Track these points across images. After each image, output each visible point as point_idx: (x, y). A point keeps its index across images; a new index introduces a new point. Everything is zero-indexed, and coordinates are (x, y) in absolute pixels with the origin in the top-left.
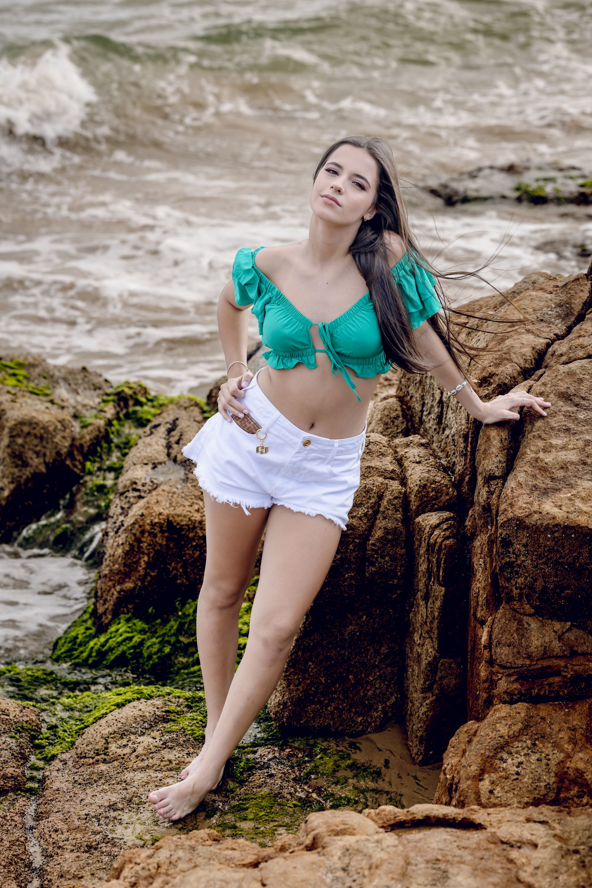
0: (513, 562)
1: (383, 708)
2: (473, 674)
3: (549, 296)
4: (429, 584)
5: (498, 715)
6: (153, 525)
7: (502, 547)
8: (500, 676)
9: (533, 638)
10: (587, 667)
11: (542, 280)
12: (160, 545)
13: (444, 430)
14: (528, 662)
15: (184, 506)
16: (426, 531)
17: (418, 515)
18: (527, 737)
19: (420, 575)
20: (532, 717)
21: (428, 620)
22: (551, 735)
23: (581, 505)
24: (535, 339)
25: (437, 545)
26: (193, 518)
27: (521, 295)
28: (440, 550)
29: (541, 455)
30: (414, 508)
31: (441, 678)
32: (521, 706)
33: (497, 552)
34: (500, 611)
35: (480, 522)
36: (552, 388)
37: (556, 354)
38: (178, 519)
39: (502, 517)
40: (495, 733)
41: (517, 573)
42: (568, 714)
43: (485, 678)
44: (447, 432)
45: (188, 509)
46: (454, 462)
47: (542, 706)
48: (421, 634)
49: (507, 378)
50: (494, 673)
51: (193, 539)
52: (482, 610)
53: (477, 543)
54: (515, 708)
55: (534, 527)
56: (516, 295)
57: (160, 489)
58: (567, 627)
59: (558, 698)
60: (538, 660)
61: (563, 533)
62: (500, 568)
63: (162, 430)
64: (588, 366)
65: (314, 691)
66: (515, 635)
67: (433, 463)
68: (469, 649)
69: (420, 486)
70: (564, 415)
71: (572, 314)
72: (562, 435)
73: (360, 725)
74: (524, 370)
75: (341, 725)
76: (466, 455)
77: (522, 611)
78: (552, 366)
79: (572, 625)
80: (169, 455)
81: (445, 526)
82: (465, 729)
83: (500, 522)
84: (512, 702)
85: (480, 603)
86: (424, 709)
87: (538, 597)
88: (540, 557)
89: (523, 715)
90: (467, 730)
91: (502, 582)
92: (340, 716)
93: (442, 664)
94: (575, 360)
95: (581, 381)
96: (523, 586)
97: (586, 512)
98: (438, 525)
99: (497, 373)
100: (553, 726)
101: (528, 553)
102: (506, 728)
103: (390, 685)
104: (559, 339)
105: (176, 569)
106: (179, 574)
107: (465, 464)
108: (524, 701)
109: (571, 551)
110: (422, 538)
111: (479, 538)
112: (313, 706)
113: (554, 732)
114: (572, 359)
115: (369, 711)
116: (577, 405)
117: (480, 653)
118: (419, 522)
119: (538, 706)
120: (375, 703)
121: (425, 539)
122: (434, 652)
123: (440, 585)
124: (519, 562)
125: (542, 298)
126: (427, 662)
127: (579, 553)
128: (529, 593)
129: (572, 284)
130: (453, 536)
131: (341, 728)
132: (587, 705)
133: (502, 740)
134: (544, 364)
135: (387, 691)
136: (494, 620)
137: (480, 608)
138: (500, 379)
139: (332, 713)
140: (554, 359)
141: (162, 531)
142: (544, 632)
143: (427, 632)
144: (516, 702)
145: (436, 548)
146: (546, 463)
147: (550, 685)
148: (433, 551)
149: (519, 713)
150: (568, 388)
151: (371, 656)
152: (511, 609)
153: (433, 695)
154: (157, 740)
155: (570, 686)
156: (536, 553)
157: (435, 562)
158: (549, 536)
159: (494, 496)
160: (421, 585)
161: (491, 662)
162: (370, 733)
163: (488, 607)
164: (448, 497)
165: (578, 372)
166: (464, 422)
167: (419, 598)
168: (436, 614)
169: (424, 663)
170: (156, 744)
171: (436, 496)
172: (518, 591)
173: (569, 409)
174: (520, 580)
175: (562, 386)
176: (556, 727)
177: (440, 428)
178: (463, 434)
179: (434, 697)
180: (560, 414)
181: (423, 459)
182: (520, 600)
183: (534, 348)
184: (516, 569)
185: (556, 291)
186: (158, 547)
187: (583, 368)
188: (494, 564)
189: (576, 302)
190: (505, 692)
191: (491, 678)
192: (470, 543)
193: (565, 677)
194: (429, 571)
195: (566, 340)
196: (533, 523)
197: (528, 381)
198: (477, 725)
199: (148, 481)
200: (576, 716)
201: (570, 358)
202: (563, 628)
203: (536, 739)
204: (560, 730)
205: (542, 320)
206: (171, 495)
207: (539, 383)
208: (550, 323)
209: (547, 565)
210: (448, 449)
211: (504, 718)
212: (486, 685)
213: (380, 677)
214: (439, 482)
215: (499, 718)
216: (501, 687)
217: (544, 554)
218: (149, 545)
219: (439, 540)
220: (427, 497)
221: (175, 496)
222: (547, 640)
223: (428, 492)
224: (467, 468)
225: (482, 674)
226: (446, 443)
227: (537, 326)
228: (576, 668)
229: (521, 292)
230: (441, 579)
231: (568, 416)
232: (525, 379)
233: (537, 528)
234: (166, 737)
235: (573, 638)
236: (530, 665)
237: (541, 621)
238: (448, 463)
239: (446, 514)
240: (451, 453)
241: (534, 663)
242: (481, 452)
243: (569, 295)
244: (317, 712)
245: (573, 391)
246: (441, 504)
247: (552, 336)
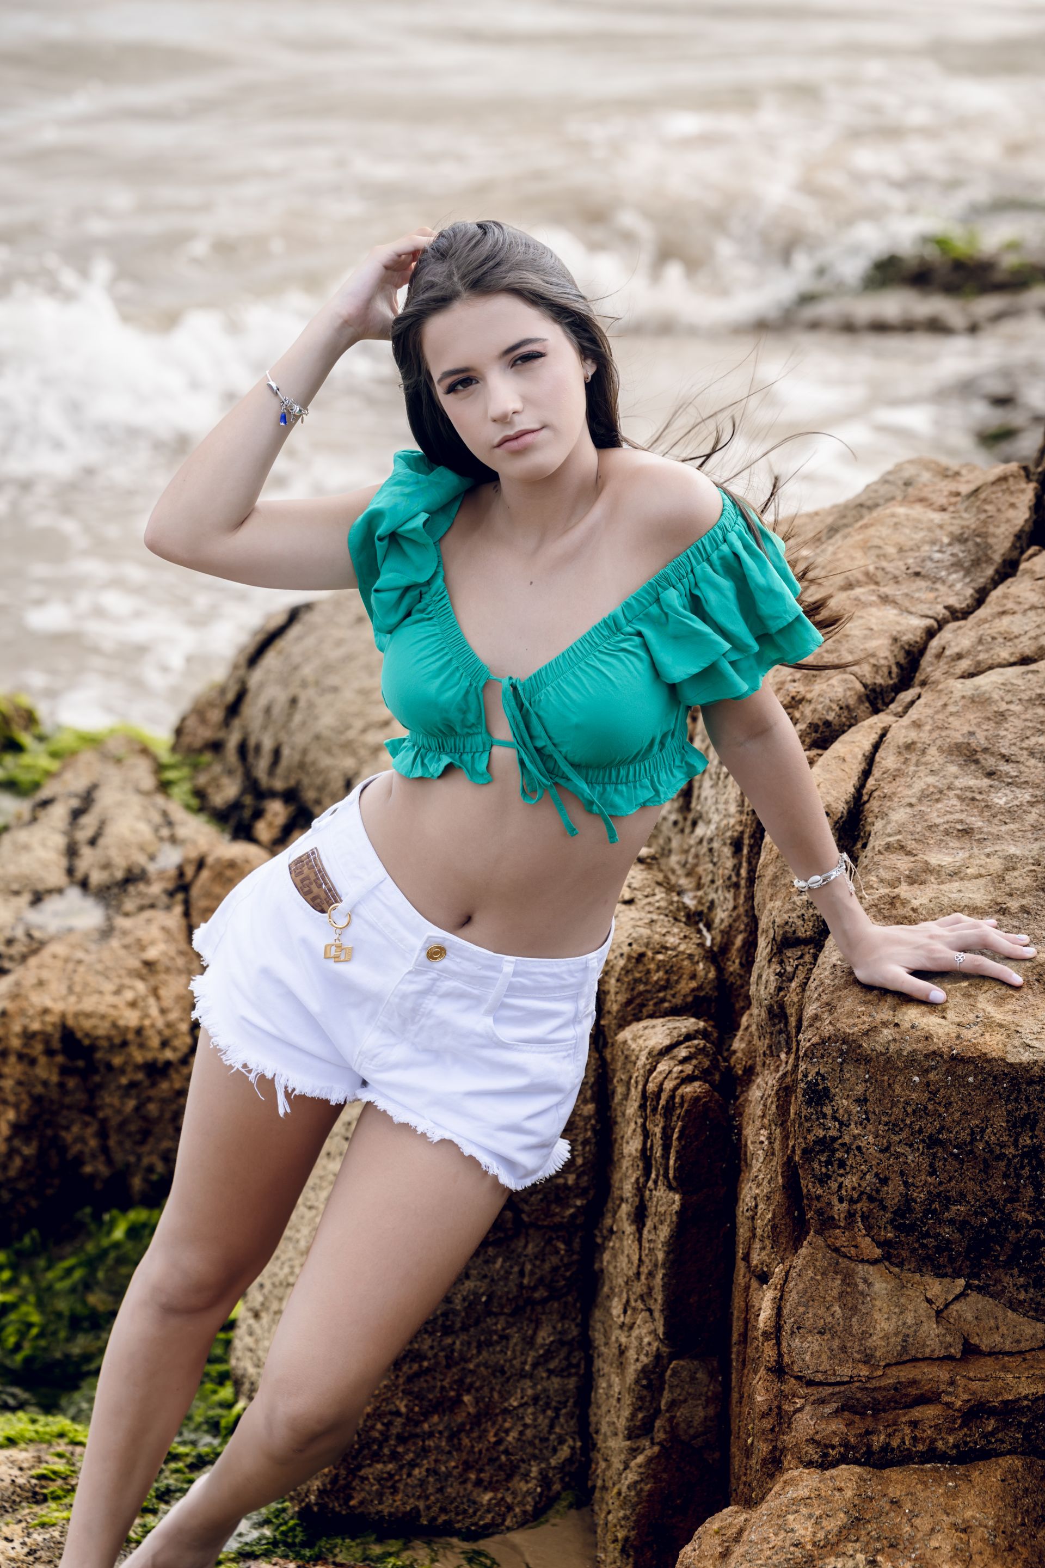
0: (834, 1139)
1: (541, 1472)
2: (742, 1397)
3: (937, 517)
4: (645, 1186)
5: (791, 1493)
6: (28, 1036)
7: (809, 1103)
8: (799, 1402)
9: (877, 1316)
10: (1000, 1383)
11: (926, 476)
12: (45, 1084)
13: (694, 824)
14: (865, 1372)
15: (101, 993)
16: (640, 1063)
17: (621, 1026)
18: (858, 1545)
19: (626, 1163)
20: (871, 1499)
21: (644, 1270)
22: (911, 1540)
23: (991, 1010)
24: (899, 619)
25: (664, 1096)
26: (122, 1023)
27: (875, 514)
28: (669, 1110)
29: (904, 890)
30: (615, 1008)
31: (673, 1404)
32: (846, 1474)
33: (798, 1115)
34: (803, 1251)
35: (762, 1045)
36: (935, 735)
37: (947, 653)
38: (87, 1024)
39: (809, 1034)
40: (782, 1535)
41: (842, 1164)
42: (953, 1494)
43: (765, 1408)
44: (700, 831)
45: (110, 999)
46: (712, 902)
47: (893, 1474)
48: (628, 1301)
49: (830, 709)
50: (786, 1397)
51: (122, 1071)
52: (763, 1248)
53: (755, 1093)
54: (832, 1478)
55: (882, 1058)
56: (865, 511)
57: (46, 953)
58: (958, 1290)
59: (932, 1455)
60: (888, 1365)
61: (948, 1072)
62: (805, 1151)
63: (59, 813)
64: (1020, 682)
65: (381, 1433)
66: (836, 1308)
67: (663, 904)
68: (735, 1337)
69: (629, 958)
70: (959, 797)
71: (989, 560)
72: (954, 843)
73: (488, 1511)
74: (873, 690)
75: (443, 1510)
76: (736, 886)
77: (853, 1251)
78: (936, 682)
79: (968, 1286)
80: (70, 871)
81: (682, 1052)
82: (715, 1527)
83: (805, 1045)
84: (825, 1464)
85: (759, 1232)
86: (631, 1477)
87: (892, 1221)
88: (894, 1127)
89: (849, 1494)
90: (720, 1529)
91: (808, 1185)
92: (441, 1490)
93: (675, 1373)
94: (991, 668)
95: (1001, 717)
96: (855, 1196)
97: (1001, 1026)
98: (667, 1050)
99: (809, 696)
100: (917, 1522)
101: (868, 1119)
102: (809, 1524)
103: (557, 1417)
104: (956, 619)
105: (81, 1139)
106: (87, 1150)
107: (735, 908)
108: (856, 1462)
109: (965, 1113)
110: (631, 1078)
111: (759, 1080)
112: (379, 1466)
113: (920, 1535)
114: (984, 666)
115: (509, 1477)
116: (990, 774)
117: (757, 1348)
118: (625, 1042)
119: (887, 1472)
120: (523, 1461)
121: (637, 1082)
122: (656, 1344)
123: (670, 1188)
124: (847, 1139)
125: (919, 521)
126: (639, 1366)
127: (986, 1119)
128: (871, 1211)
129: (989, 490)
130: (704, 1075)
131: (443, 1517)
132: (998, 1473)
133: (798, 1552)
134: (919, 677)
135: (550, 1433)
136: (787, 1273)
137: (757, 1245)
138: (814, 711)
139: (422, 1483)
140: (943, 665)
141: (50, 1052)
142: (903, 1300)
143: (642, 1297)
144: (834, 1464)
145: (662, 1102)
146: (914, 910)
147: (914, 1424)
148: (654, 1110)
149: (840, 1490)
150: (972, 734)
151: (514, 1351)
152: (829, 1246)
153: (653, 1443)
154: (16, 1544)
155: (961, 1428)
156: (885, 1119)
157: (659, 1135)
158: (916, 1079)
159: (793, 985)
160: (628, 1189)
161: (779, 1370)
162: (509, 1529)
163: (775, 1243)
164: (693, 984)
165: (996, 696)
166: (733, 809)
167: (624, 1217)
168: (661, 1256)
169: (632, 1371)
170: (12, 1554)
171: (668, 980)
172: (845, 1205)
173: (972, 782)
174: (850, 1181)
175: (958, 730)
176: (924, 1523)
177: (685, 819)
178: (731, 837)
179: (656, 1449)
180: (951, 793)
181: (639, 895)
182: (850, 1225)
183: (895, 640)
184: (838, 1155)
185: (955, 504)
186: (39, 1089)
187: (1007, 687)
188: (791, 1144)
189: (999, 531)
190: (812, 1441)
191: (779, 1407)
192: (742, 1092)
193: (949, 1405)
194: (645, 1155)
195: (972, 619)
196: (879, 1048)
197: (881, 716)
198: (745, 1516)
199: (19, 933)
200: (972, 1497)
201: (979, 663)
202: (947, 1292)
203: (878, 1551)
204: (933, 1530)
205: (917, 574)
206: (70, 966)
207: (906, 721)
208: (935, 580)
209: (911, 1146)
210: (700, 869)
211: (805, 1501)
212: (767, 1424)
213: (536, 1399)
214: (674, 949)
215: (794, 1501)
216: (800, 1428)
217: (903, 1121)
218: (20, 1083)
219: (669, 1085)
220: (646, 984)
221: (81, 969)
222: (910, 1321)
223: (648, 972)
224: (739, 916)
225: (759, 1399)
226: (697, 856)
227: (904, 589)
228: (975, 1385)
229: (877, 505)
230: (671, 1176)
231: (970, 799)
232: (876, 711)
233: (888, 1060)
234: (38, 1537)
235: (969, 1316)
236: (869, 1378)
237: (897, 1276)
238: (700, 902)
239: (688, 1024)
240: (706, 880)
241: (880, 1373)
242: (766, 880)
243: (983, 516)
244: (386, 1479)
245: (983, 741)
246: (678, 1001)
247: (940, 611)
